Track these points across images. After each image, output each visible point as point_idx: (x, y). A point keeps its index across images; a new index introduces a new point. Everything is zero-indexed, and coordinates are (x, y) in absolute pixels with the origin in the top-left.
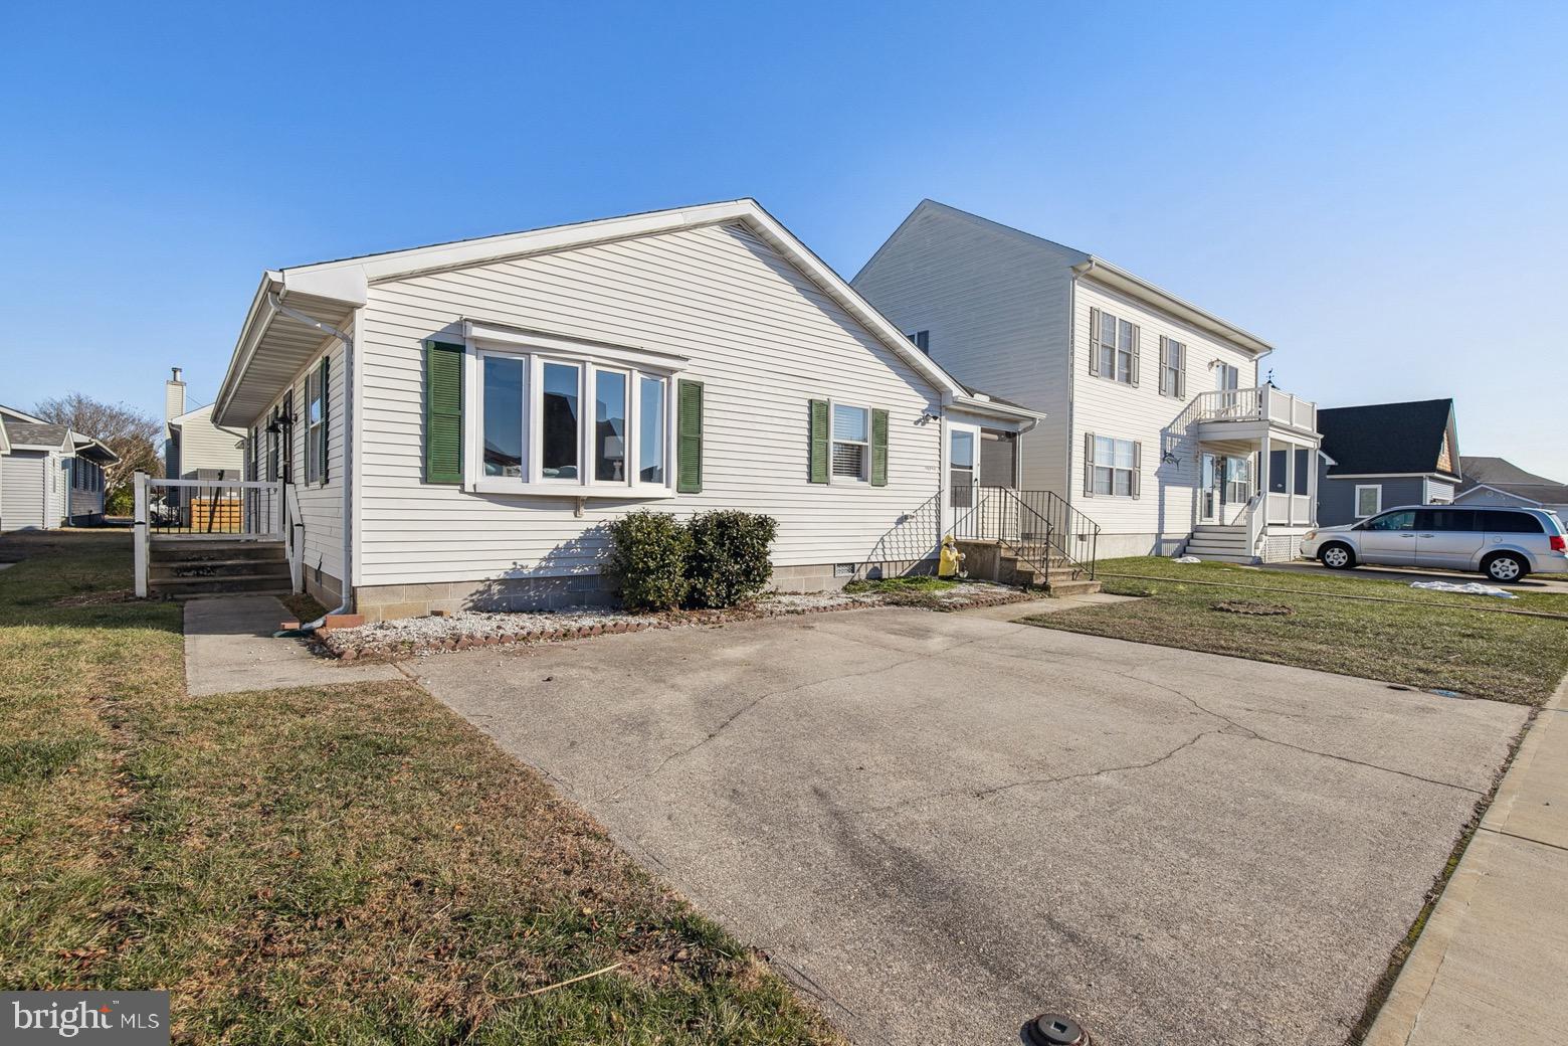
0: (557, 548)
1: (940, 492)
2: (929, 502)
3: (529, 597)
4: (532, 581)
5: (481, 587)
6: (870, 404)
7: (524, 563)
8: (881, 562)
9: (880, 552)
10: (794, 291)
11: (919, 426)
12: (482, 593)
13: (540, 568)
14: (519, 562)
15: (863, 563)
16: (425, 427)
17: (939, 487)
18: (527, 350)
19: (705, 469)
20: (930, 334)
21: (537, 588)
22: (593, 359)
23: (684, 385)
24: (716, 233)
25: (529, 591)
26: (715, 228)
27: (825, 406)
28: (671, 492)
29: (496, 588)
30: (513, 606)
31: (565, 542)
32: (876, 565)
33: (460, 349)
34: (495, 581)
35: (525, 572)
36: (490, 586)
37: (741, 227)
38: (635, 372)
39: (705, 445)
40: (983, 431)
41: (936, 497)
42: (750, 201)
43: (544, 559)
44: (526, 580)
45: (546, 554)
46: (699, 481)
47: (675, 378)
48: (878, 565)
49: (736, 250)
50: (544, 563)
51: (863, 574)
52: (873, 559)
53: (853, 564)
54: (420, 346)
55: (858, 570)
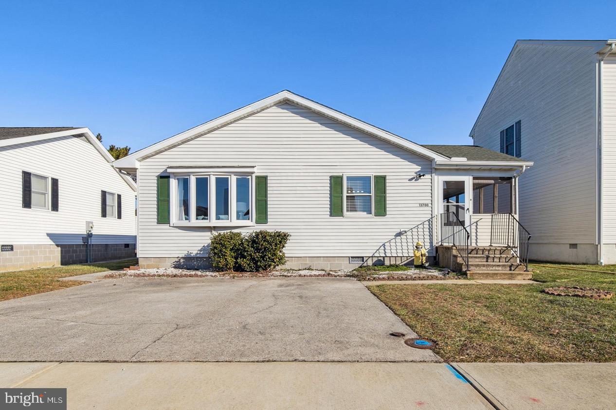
0: (204, 246)
1: (432, 218)
2: (423, 224)
3: (194, 264)
4: (195, 259)
5: (177, 260)
6: (372, 173)
7: (191, 252)
8: (384, 257)
9: (382, 251)
10: (319, 125)
11: (413, 183)
12: (177, 262)
13: (197, 254)
14: (190, 251)
15: (369, 257)
16: (158, 205)
17: (432, 215)
18: (189, 174)
19: (269, 213)
20: (521, 122)
21: (197, 261)
22: (212, 173)
23: (258, 178)
24: (275, 109)
25: (194, 262)
26: (274, 108)
27: (341, 178)
28: (253, 223)
29: (182, 260)
30: (188, 267)
31: (207, 244)
32: (379, 258)
33: (168, 177)
34: (182, 258)
35: (192, 255)
36: (180, 259)
37: (286, 104)
38: (233, 176)
39: (269, 203)
40: (474, 178)
41: (429, 221)
42: (286, 91)
43: (199, 250)
44: (193, 258)
45: (200, 248)
46: (266, 218)
47: (254, 176)
48: (382, 259)
49: (286, 115)
50: (199, 252)
51: (370, 263)
52: (377, 255)
53: (363, 257)
54: (156, 178)
55: (366, 261)
